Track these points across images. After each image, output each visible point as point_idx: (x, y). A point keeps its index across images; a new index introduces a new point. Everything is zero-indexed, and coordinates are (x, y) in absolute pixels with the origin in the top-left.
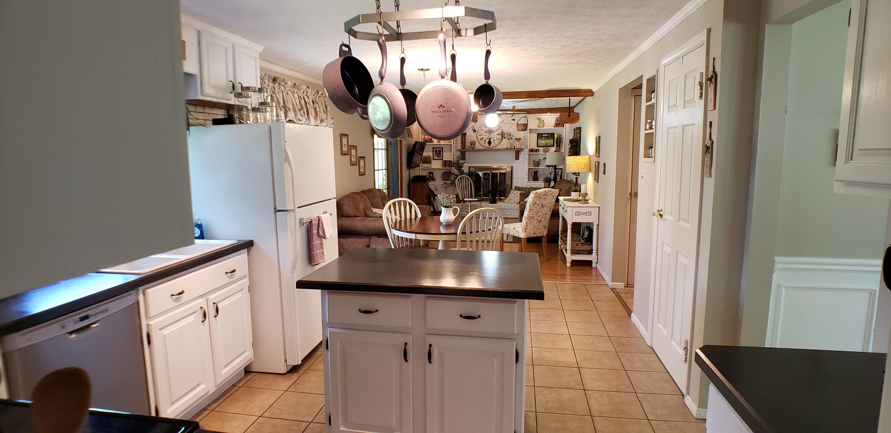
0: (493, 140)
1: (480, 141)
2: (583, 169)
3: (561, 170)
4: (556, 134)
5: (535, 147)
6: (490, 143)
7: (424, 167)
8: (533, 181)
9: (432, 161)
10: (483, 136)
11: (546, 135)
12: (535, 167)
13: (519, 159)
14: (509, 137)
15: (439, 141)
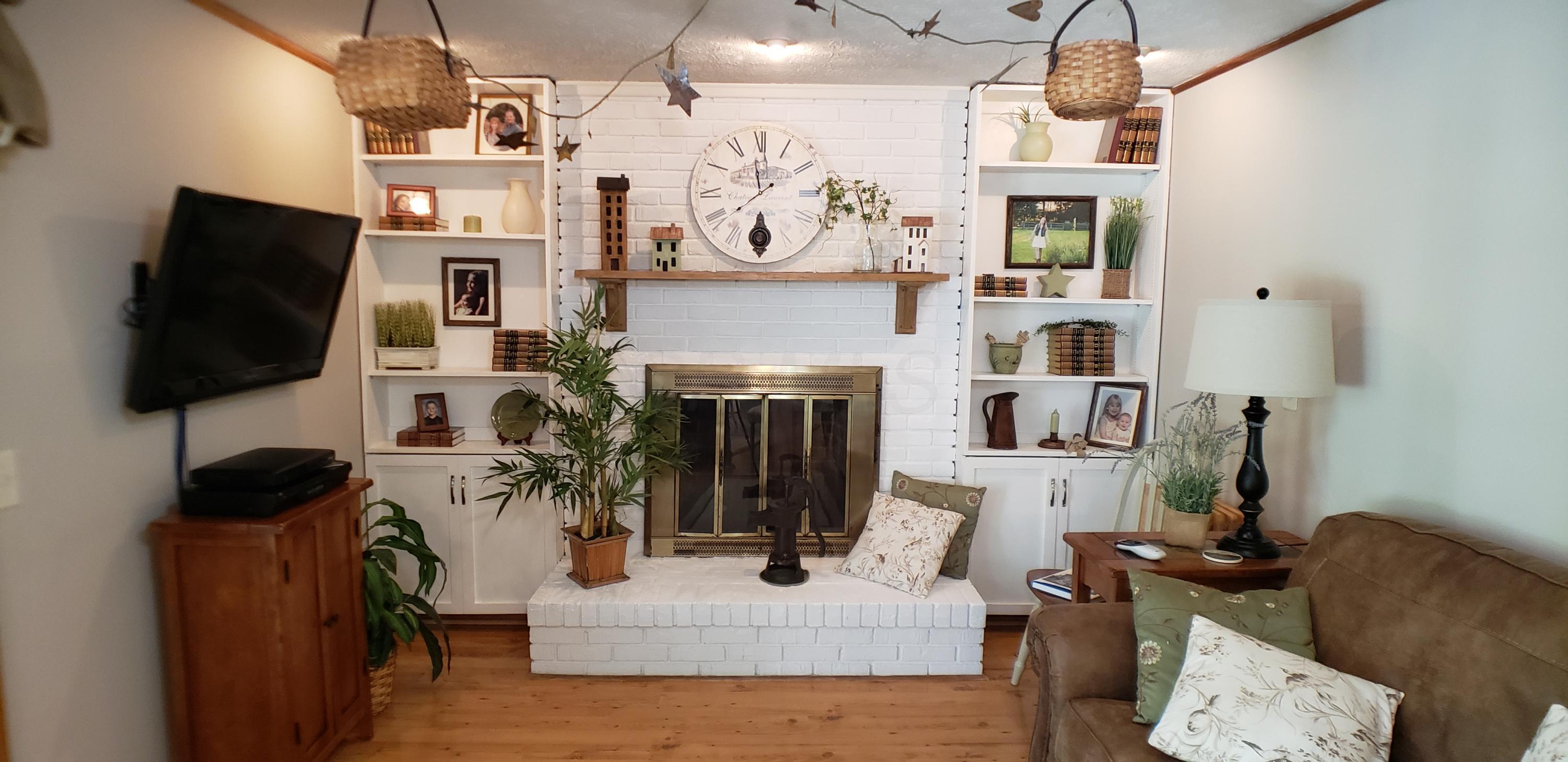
0: (781, 221)
1: (706, 229)
3: (1139, 393)
4: (1110, 202)
5: (998, 269)
6: (760, 237)
7: (388, 368)
8: (989, 446)
9: (442, 334)
10: (724, 196)
11: (1051, 206)
12: (996, 372)
13: (920, 328)
14: (868, 207)
15: (472, 222)
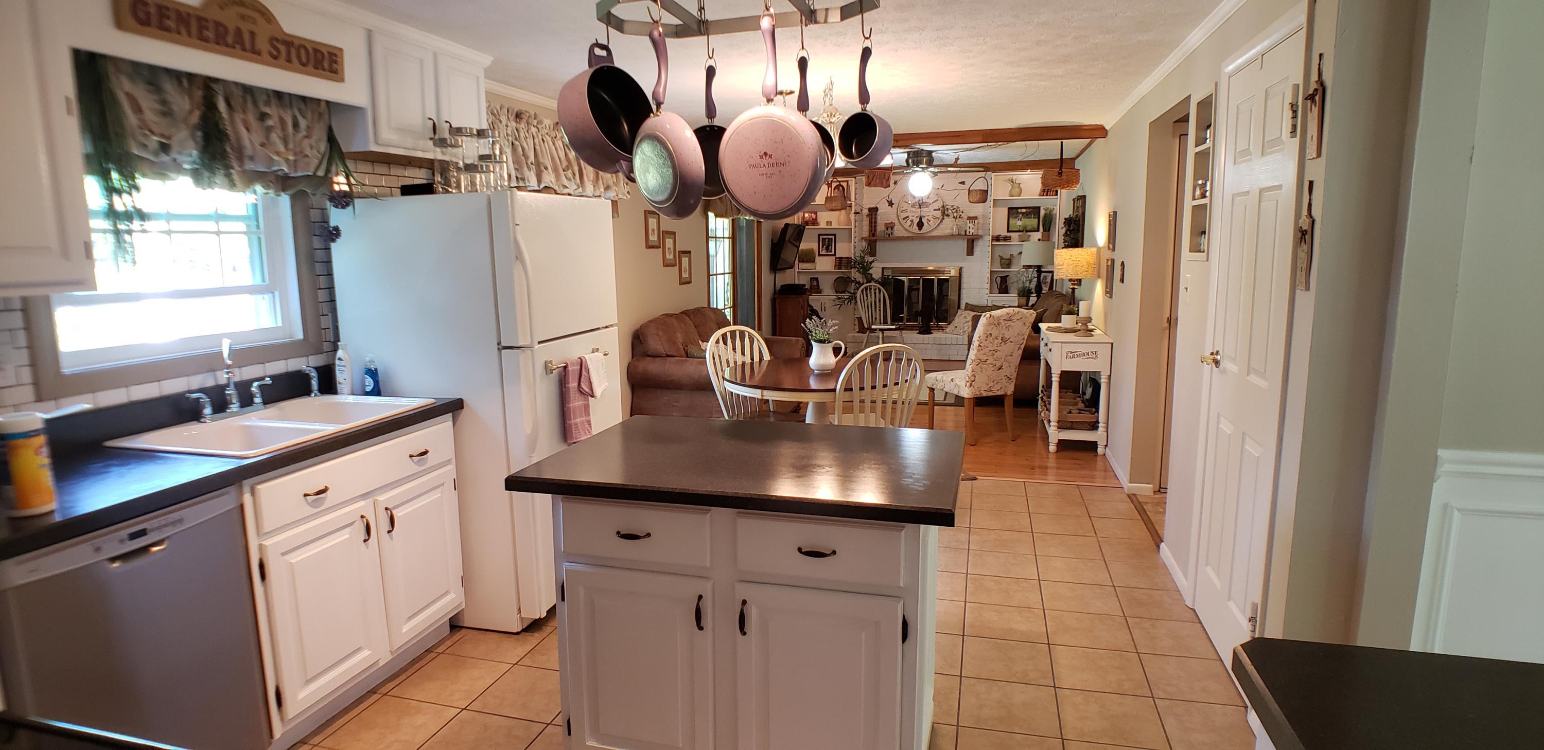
0: (927, 219)
1: (903, 222)
2: (1085, 273)
3: (1051, 274)
4: (1044, 209)
5: (1004, 233)
6: (920, 225)
7: (802, 269)
8: (999, 293)
9: (817, 259)
10: (908, 212)
11: (1024, 210)
13: (975, 253)
14: (955, 214)
15: (829, 223)
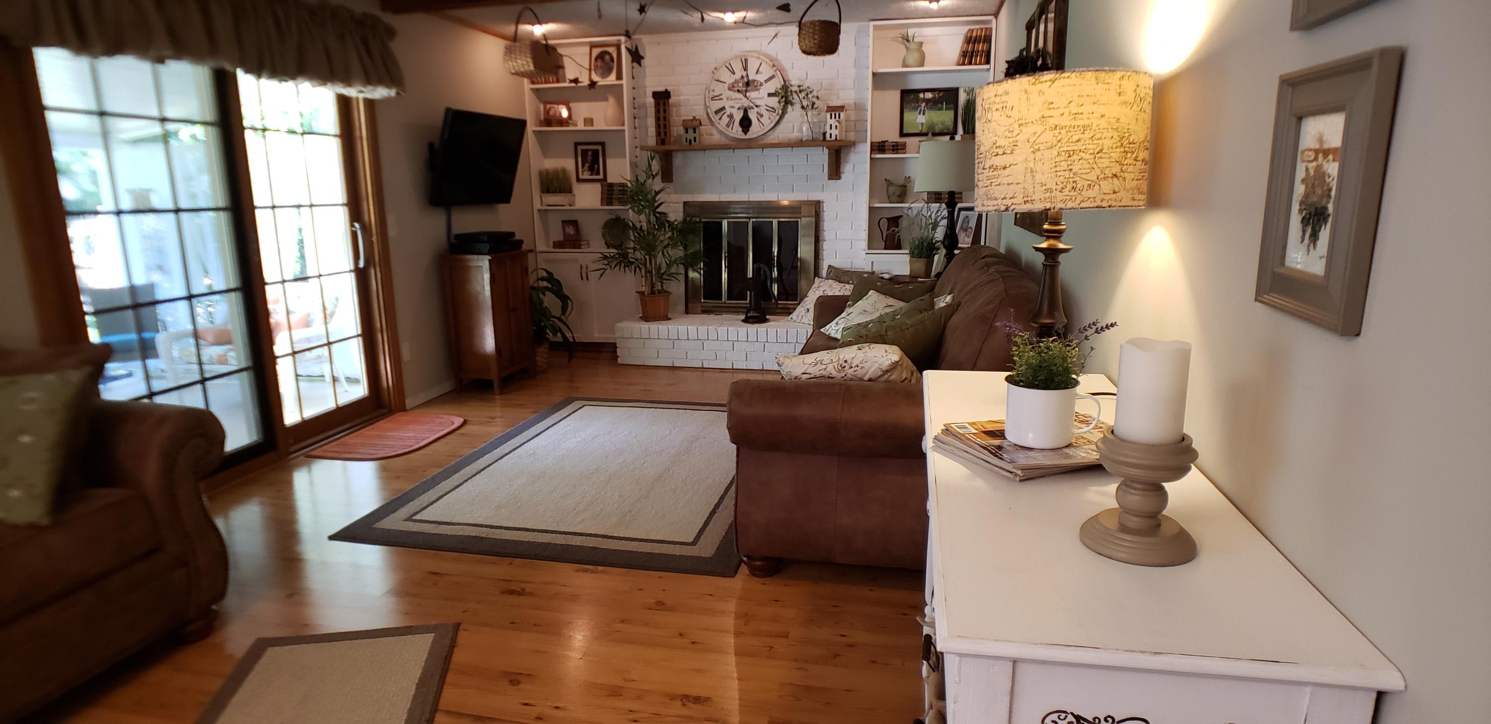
0: (757, 113)
1: (715, 118)
2: (1106, 186)
4: (965, 91)
5: (893, 136)
6: (746, 123)
7: (548, 206)
8: (885, 248)
9: (577, 188)
10: (725, 99)
11: (929, 95)
12: (891, 203)
13: (843, 176)
14: (805, 103)
15: (589, 121)
